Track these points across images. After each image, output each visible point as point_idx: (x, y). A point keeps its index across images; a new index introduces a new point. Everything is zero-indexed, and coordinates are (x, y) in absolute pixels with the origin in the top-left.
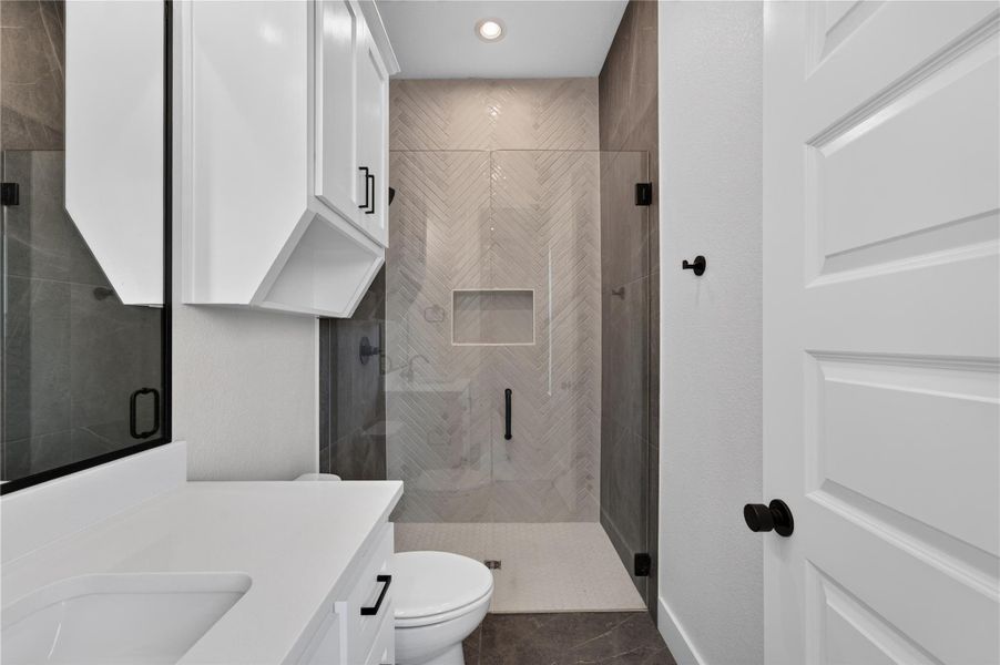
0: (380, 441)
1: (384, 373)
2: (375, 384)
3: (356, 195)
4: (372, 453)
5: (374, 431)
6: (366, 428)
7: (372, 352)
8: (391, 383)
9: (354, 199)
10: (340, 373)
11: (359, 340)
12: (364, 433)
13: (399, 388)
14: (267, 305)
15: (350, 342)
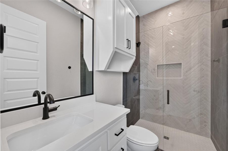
0: (139, 100)
1: (140, 85)
2: (137, 87)
3: (126, 46)
4: (136, 102)
5: (137, 97)
6: (134, 96)
7: (136, 80)
8: (142, 87)
9: (125, 47)
10: (128, 84)
11: (133, 77)
12: (134, 98)
13: (143, 88)
14: (108, 70)
15: (131, 77)
